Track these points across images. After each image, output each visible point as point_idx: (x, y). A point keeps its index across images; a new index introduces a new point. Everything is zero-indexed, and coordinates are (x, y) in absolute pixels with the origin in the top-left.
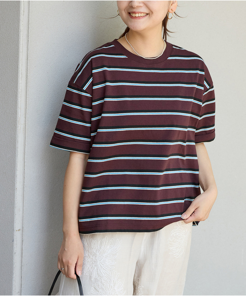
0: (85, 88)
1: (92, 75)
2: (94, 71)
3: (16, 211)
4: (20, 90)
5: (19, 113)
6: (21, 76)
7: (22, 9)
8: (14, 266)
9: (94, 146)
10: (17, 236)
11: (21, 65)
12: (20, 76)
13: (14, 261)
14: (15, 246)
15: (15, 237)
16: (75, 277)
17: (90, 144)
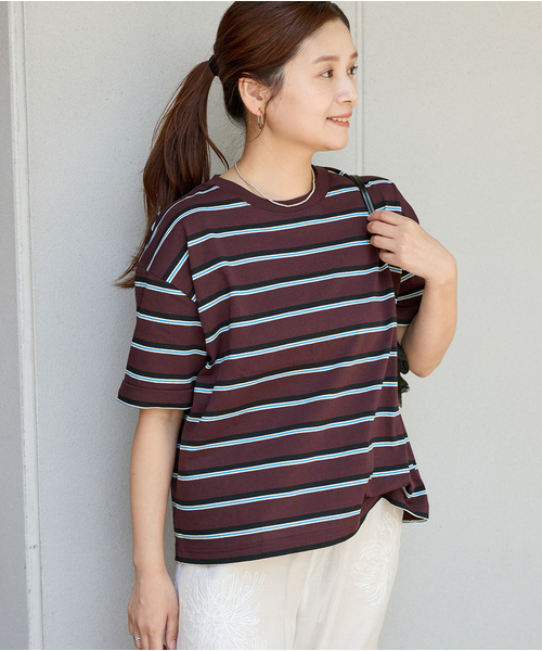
0: (170, 280)
2: (191, 243)
3: (27, 509)
4: (20, 277)
5: (22, 321)
6: (20, 249)
7: (16, 119)
8: (30, 615)
10: (32, 558)
11: (19, 228)
13: (30, 606)
14: (29, 577)
15: (29, 561)
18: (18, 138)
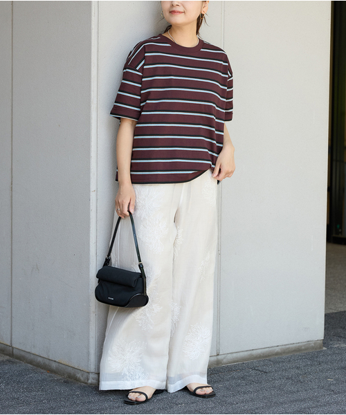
0: (138, 69)
1: (144, 58)
2: (146, 55)
3: (92, 175)
4: (92, 77)
9: (143, 113)
10: (93, 196)
12: (92, 65)
13: (91, 217)
14: (91, 204)
15: (91, 197)
16: (128, 214)
17: (140, 112)
18: (94, 19)
